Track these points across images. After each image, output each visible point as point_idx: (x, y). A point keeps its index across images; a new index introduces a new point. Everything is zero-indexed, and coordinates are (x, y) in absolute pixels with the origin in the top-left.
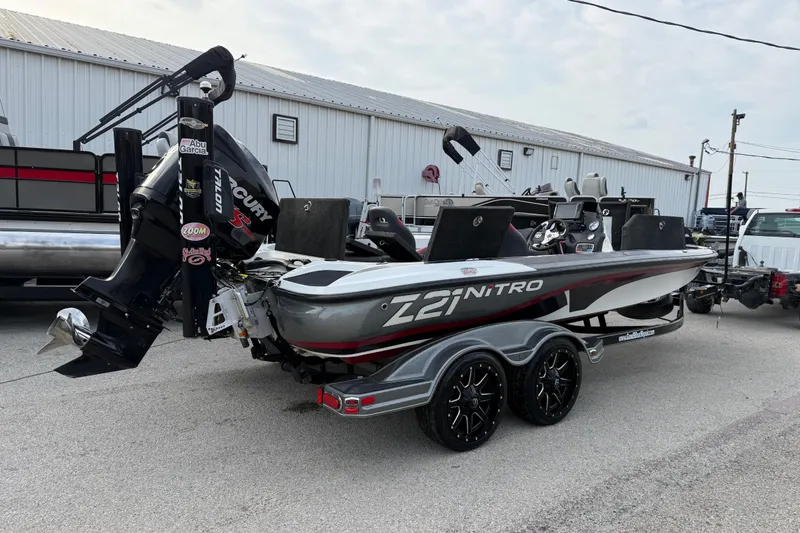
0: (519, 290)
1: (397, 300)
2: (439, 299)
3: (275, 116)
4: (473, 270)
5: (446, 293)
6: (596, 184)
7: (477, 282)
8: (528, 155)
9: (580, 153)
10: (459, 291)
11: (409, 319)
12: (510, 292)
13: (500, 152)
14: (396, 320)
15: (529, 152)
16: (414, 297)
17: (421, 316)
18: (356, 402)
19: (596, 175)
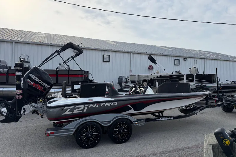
0: (109, 105)
1: (66, 108)
2: (81, 107)
3: (103, 55)
4: (92, 100)
5: (83, 106)
6: (195, 70)
7: (93, 103)
8: (185, 60)
9: (205, 59)
10: (87, 105)
11: (71, 113)
12: (106, 105)
13: (175, 60)
14: (66, 113)
15: (185, 59)
16: (72, 107)
17: (75, 112)
18: (49, 133)
19: (195, 67)
